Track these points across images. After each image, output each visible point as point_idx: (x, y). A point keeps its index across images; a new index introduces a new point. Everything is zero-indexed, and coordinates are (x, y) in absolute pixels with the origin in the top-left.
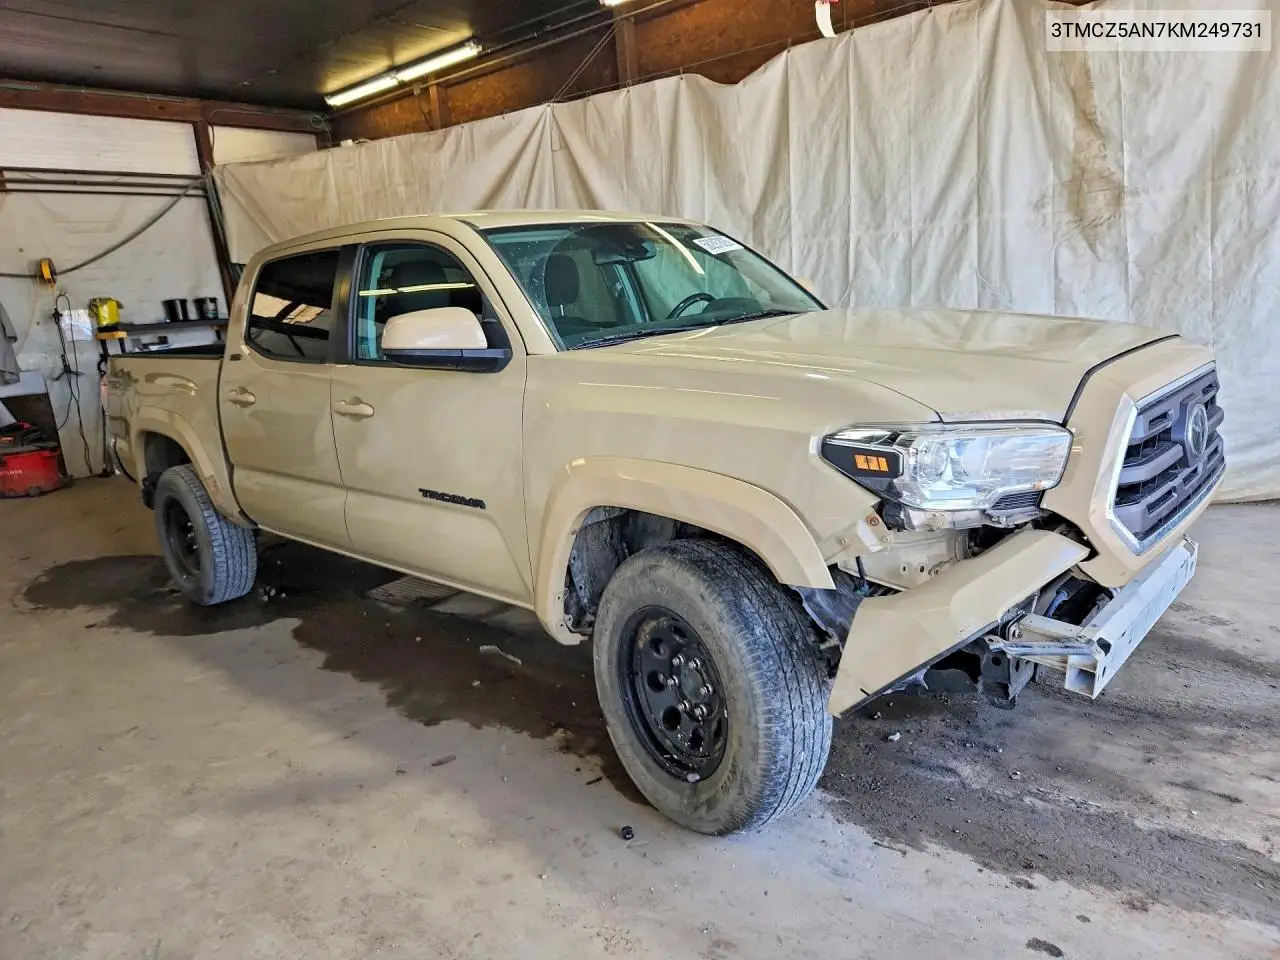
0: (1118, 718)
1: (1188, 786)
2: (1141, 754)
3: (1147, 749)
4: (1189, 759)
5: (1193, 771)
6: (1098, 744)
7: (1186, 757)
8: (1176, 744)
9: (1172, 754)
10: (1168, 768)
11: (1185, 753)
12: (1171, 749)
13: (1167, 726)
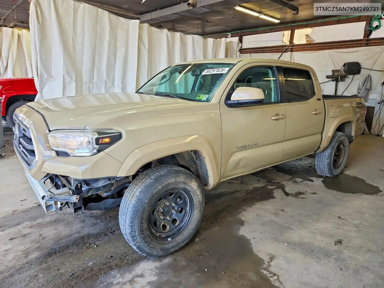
0: (62, 241)
1: (25, 236)
2: (44, 236)
3: (44, 238)
4: (31, 242)
5: (27, 240)
6: (56, 231)
7: (33, 242)
8: (39, 244)
9: (37, 240)
10: (34, 237)
11: (33, 243)
12: (38, 242)
13: (47, 248)
